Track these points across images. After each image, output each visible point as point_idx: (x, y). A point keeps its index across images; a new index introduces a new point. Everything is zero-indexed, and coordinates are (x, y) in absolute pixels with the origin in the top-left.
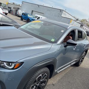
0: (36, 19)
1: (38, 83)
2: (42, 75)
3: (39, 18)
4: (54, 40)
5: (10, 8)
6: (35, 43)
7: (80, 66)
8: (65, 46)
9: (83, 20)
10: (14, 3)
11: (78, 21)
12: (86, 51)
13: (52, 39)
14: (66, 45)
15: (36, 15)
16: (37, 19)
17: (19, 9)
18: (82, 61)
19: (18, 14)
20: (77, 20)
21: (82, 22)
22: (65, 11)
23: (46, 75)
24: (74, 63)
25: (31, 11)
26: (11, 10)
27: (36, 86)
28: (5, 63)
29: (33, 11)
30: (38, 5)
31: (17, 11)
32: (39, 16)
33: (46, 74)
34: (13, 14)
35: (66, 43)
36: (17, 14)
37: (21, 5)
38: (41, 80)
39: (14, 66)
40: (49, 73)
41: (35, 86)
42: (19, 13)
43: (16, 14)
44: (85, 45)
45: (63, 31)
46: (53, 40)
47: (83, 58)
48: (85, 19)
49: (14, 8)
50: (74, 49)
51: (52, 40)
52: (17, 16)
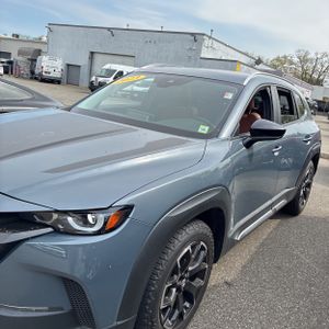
0: (111, 79)
1: (181, 278)
2: (192, 247)
3: (121, 74)
4: (207, 128)
5: (8, 55)
6: (149, 144)
7: (302, 213)
8: (248, 145)
9: (278, 59)
10: (17, 36)
11: (261, 66)
12: (316, 158)
13: (202, 127)
14: (249, 139)
15: (107, 66)
16: (115, 78)
17: (39, 52)
18: (306, 195)
19: (40, 74)
20: (259, 62)
21: (275, 66)
22: (210, 37)
23: (203, 248)
24: (283, 202)
25: (88, 55)
26: (11, 63)
27: (178, 289)
28: (70, 219)
29: (92, 53)
30: (109, 29)
31: (33, 61)
32: (118, 68)
33: (202, 243)
34: (20, 76)
35: (249, 134)
36: (37, 71)
37: (45, 39)
38: (190, 269)
39: (105, 223)
40: (212, 240)
41: (174, 290)
42: (45, 69)
43: (32, 72)
44: (308, 136)
45: (229, 96)
46: (204, 129)
47: (309, 185)
48: (285, 57)
49: (20, 53)
50: (276, 154)
51: (200, 131)
52: (36, 79)
